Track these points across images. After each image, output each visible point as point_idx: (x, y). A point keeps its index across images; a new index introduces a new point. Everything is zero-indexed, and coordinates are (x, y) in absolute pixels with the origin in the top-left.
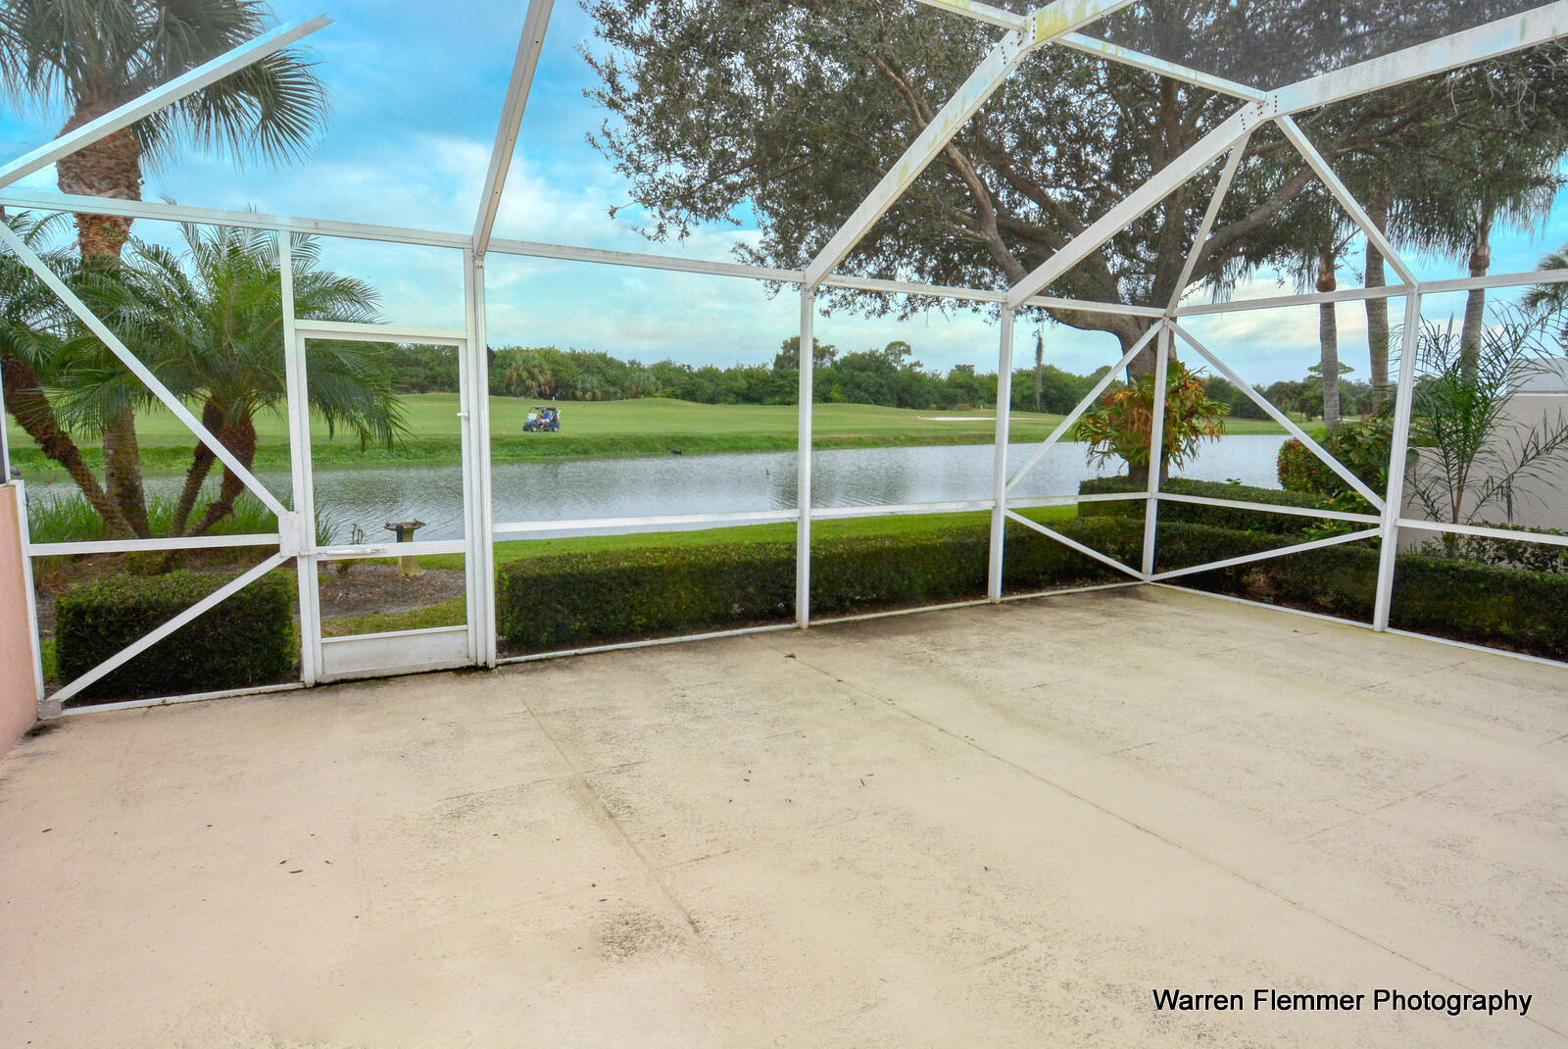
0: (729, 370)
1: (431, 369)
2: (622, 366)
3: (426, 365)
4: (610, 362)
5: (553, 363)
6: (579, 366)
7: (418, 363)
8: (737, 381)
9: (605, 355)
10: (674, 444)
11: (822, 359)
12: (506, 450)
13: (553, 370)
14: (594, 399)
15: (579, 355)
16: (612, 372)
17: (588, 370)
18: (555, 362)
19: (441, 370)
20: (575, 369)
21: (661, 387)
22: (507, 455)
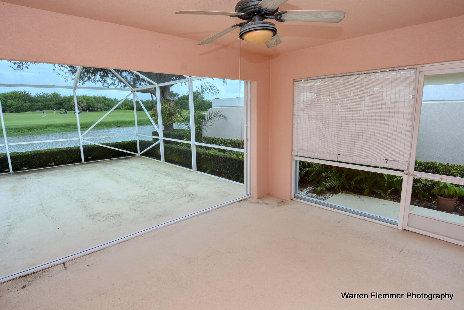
0: (147, 101)
1: (43, 103)
2: (111, 100)
3: (41, 102)
4: (107, 99)
5: (86, 100)
6: (96, 100)
7: (39, 101)
8: (149, 104)
9: (105, 97)
10: (118, 124)
11: (175, 97)
12: (58, 128)
13: (87, 102)
14: (101, 111)
15: (96, 97)
16: (107, 102)
17: (99, 102)
18: (87, 100)
19: (47, 103)
20: (94, 101)
21: (124, 106)
22: (58, 130)
